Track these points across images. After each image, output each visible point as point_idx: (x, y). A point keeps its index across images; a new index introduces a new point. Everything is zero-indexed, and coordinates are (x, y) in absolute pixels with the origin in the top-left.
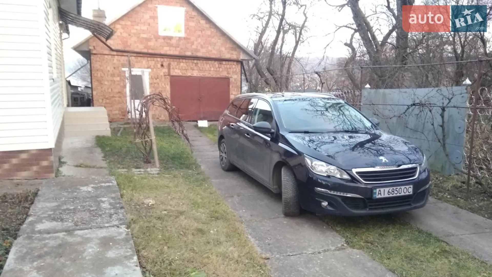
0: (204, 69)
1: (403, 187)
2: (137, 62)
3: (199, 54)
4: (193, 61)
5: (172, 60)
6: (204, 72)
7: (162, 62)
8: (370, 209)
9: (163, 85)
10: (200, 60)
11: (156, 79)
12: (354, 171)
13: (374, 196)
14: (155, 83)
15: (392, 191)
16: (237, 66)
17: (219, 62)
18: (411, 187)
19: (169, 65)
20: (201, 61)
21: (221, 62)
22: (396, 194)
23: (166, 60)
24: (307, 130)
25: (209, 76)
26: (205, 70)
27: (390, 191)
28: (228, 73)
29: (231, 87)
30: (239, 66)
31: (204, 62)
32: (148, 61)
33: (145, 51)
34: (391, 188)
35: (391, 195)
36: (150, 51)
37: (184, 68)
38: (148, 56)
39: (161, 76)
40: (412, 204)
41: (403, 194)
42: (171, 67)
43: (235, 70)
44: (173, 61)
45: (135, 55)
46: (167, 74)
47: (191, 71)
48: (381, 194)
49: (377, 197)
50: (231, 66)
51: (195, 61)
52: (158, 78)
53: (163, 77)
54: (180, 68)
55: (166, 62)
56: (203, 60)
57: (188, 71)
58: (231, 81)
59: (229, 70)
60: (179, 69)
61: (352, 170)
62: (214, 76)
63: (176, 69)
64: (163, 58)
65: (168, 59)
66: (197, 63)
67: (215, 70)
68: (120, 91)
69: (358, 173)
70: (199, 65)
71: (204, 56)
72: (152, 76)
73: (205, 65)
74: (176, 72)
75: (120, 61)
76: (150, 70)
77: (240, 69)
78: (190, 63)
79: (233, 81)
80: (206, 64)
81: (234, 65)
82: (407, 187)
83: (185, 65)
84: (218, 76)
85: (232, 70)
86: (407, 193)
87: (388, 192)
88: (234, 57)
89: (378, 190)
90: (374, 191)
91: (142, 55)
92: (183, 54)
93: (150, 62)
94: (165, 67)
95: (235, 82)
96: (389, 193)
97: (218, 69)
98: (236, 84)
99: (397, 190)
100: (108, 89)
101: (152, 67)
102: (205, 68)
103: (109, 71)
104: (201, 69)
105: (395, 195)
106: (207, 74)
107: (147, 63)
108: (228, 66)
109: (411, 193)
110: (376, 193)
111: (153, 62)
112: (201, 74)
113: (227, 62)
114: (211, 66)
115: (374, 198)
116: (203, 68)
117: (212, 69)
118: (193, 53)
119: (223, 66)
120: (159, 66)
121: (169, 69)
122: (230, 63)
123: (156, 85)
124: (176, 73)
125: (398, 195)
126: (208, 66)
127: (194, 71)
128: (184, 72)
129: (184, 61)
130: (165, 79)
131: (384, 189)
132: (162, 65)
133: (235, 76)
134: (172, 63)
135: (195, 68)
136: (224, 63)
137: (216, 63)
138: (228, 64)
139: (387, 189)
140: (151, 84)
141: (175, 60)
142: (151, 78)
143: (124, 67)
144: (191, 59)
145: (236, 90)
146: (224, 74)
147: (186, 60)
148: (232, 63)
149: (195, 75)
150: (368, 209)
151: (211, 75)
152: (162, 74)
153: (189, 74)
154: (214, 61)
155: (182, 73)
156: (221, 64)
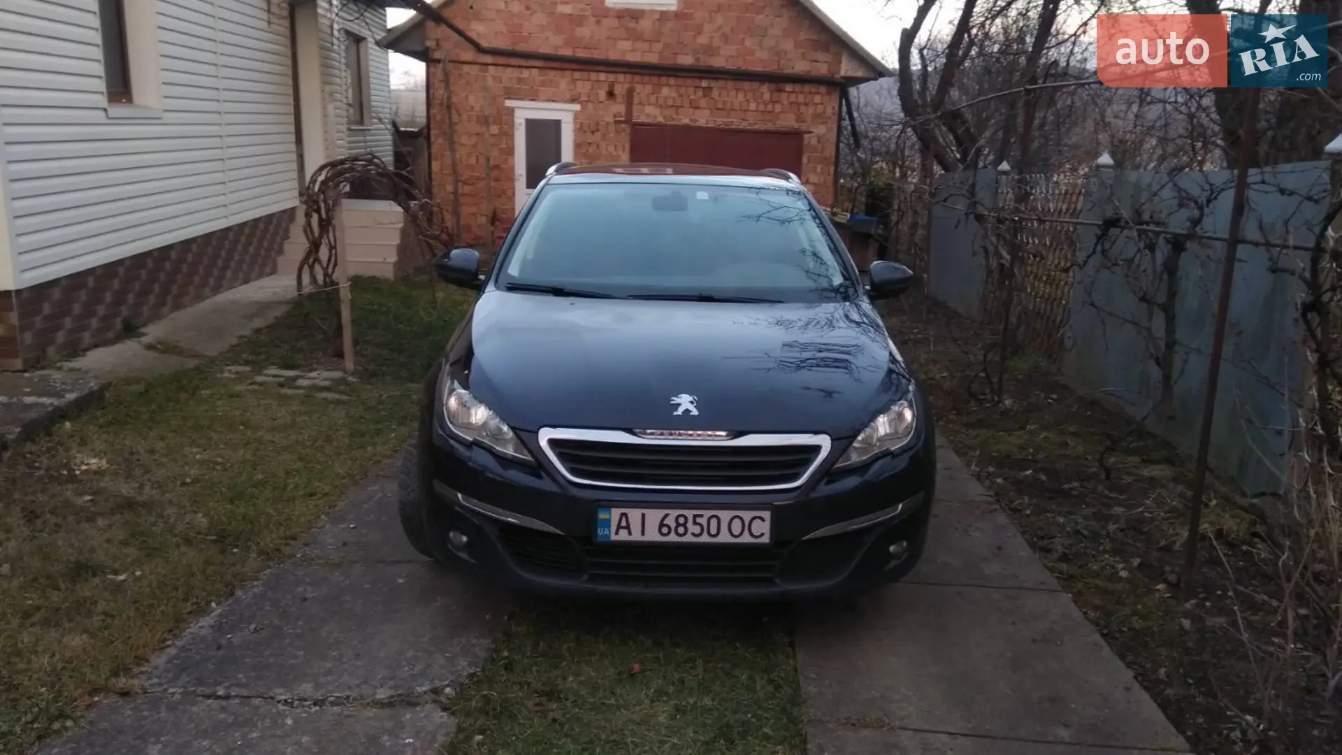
0: (728, 106)
1: (725, 515)
2: (543, 84)
3: (718, 62)
4: (697, 82)
5: (637, 78)
6: (728, 116)
7: (612, 85)
8: (593, 578)
9: (611, 149)
10: (717, 79)
11: (593, 132)
12: (545, 436)
13: (600, 532)
14: (590, 144)
15: (678, 525)
16: (826, 98)
17: (773, 86)
18: (762, 519)
19: (630, 93)
20: (721, 83)
21: (781, 85)
22: (694, 534)
23: (621, 77)
25: (741, 127)
26: (732, 109)
27: (670, 521)
28: (799, 120)
29: (805, 160)
30: (835, 98)
31: (730, 84)
32: (574, 81)
33: (567, 52)
34: (674, 513)
35: (673, 538)
36: (580, 53)
37: (670, 102)
38: (575, 66)
39: (608, 124)
40: (778, 581)
41: (725, 538)
42: (636, 101)
43: (820, 108)
44: (642, 83)
45: (540, 64)
46: (622, 119)
47: (691, 110)
48: (628, 527)
49: (614, 537)
50: (809, 98)
51: (704, 83)
52: (598, 130)
53: (612, 128)
54: (661, 101)
55: (622, 83)
56: (726, 79)
57: (681, 110)
58: (806, 142)
59: (803, 109)
60: (657, 105)
61: (537, 433)
62: (756, 127)
63: (650, 104)
64: (613, 72)
65: (629, 77)
66: (710, 88)
67: (761, 107)
68: (497, 163)
69: (553, 443)
70: (715, 93)
71: (731, 66)
72: (581, 124)
73: (733, 93)
74: (649, 113)
75: (501, 81)
76: (577, 107)
77: (837, 108)
78: (690, 90)
79: (814, 141)
80: (735, 92)
81: (818, 93)
82: (747, 515)
83: (674, 95)
84: (770, 126)
85: (811, 110)
86: (746, 539)
87: (662, 525)
88: (822, 69)
89: (616, 513)
90: (602, 515)
91: (557, 65)
92: (669, 61)
93: (579, 84)
94: (619, 99)
95: (819, 146)
96: (665, 530)
97: (770, 107)
98: (822, 152)
99: (698, 520)
100: (469, 156)
101: (584, 98)
102: (732, 103)
103: (472, 107)
104: (720, 105)
105: (689, 538)
106: (735, 122)
107: (573, 87)
108: (801, 99)
109: (766, 539)
110: (607, 523)
111: (588, 85)
112: (720, 121)
113: (798, 87)
114: (750, 95)
115: (599, 539)
116: (724, 102)
117: (753, 106)
118: (697, 60)
119: (784, 95)
120: (602, 95)
121: (629, 104)
122: (807, 88)
123: (591, 149)
124: (648, 115)
125: (705, 538)
126: (741, 97)
127: (698, 112)
128: (671, 112)
129: (672, 81)
130: (617, 132)
131: (644, 511)
132: (611, 94)
133: (820, 130)
134: (638, 88)
135: (703, 103)
136: (789, 88)
137: (765, 90)
138: (802, 92)
139: (654, 516)
140: (578, 146)
141: (646, 79)
142: (580, 130)
143: (509, 98)
144: (693, 77)
145: (819, 169)
146: (788, 121)
147: (679, 79)
148: (813, 88)
149: (702, 122)
150: (586, 577)
151: (750, 124)
152: (610, 119)
153: (686, 121)
154: (761, 81)
155: (665, 117)
156: (780, 91)
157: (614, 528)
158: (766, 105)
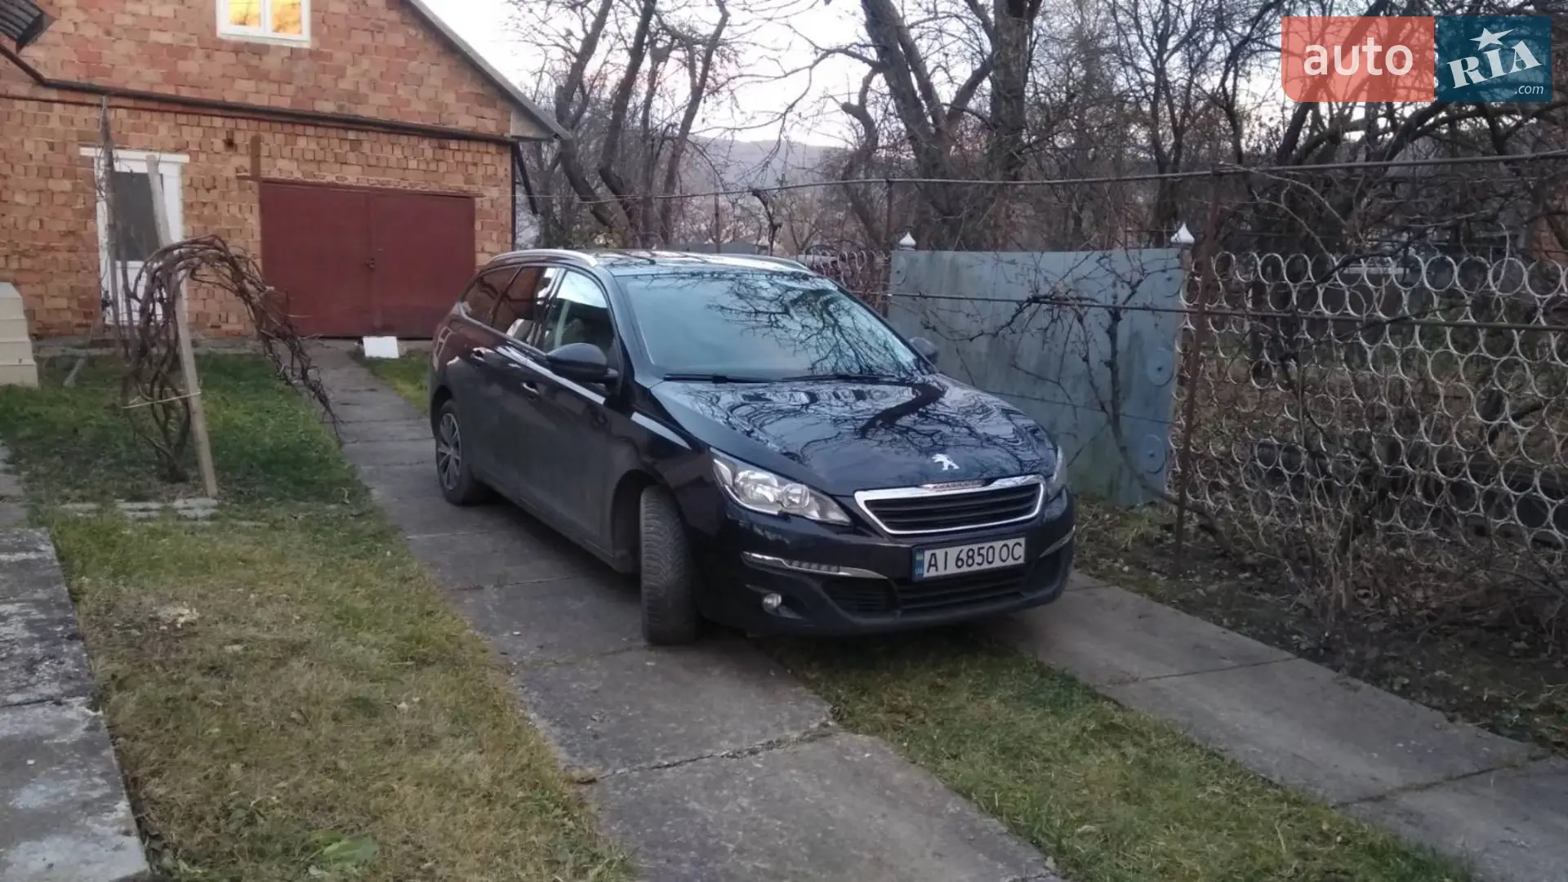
0: (383, 164)
1: (998, 545)
2: (135, 129)
3: (366, 112)
4: (342, 133)
5: (265, 125)
6: (384, 174)
7: (231, 133)
8: (906, 612)
9: (234, 210)
10: (367, 131)
11: (208, 190)
12: (861, 497)
13: (918, 571)
14: (205, 204)
15: (969, 557)
16: (497, 158)
17: (435, 143)
18: (1019, 544)
19: (256, 142)
20: (373, 136)
21: (444, 142)
22: (978, 564)
23: (243, 124)
24: (720, 374)
25: (400, 187)
26: (388, 167)
27: (963, 556)
28: (468, 181)
29: (478, 226)
30: (507, 157)
31: (384, 137)
32: (179, 125)
33: (170, 91)
34: (966, 548)
35: (965, 569)
36: (186, 93)
37: (309, 156)
38: (179, 108)
39: (227, 180)
40: (1022, 594)
41: (997, 564)
42: (264, 152)
43: (491, 170)
44: (272, 131)
45: (130, 103)
46: (248, 174)
47: (337, 167)
48: (935, 565)
49: (926, 575)
50: (478, 157)
51: (352, 135)
52: (215, 187)
53: (234, 185)
54: (298, 155)
55: (244, 133)
56: (378, 132)
57: (323, 166)
58: (478, 206)
59: (471, 169)
60: (292, 158)
61: (853, 497)
62: (418, 188)
63: (283, 158)
64: (233, 117)
65: (253, 124)
66: (359, 142)
67: (423, 166)
68: (72, 229)
70: (366, 148)
71: (383, 117)
72: (191, 180)
73: (388, 149)
74: (283, 169)
75: (72, 122)
76: (184, 158)
77: (509, 168)
78: (335, 143)
79: (487, 205)
80: (390, 147)
81: (487, 153)
82: (1011, 543)
83: (313, 146)
84: (434, 188)
85: (481, 171)
86: (1010, 562)
87: (958, 559)
88: (490, 127)
89: (928, 554)
90: (918, 558)
91: (154, 105)
92: (306, 107)
93: (185, 129)
94: (242, 150)
95: (494, 212)
96: (960, 563)
97: (433, 166)
98: (497, 218)
99: (981, 552)
100: (27, 220)
101: (193, 148)
102: (387, 159)
103: (31, 156)
104: (373, 162)
105: (975, 568)
106: (392, 181)
107: (177, 134)
108: (468, 157)
109: (1021, 561)
110: (921, 563)
111: (198, 131)
112: (374, 180)
113: (464, 145)
114: (408, 152)
115: (916, 579)
116: (378, 158)
117: (413, 164)
118: (341, 107)
119: (448, 153)
120: (219, 144)
121: (256, 157)
122: (474, 146)
123: (207, 211)
124: (280, 171)
125: (986, 566)
126: (398, 152)
127: (345, 168)
128: (313, 167)
129: (310, 130)
130: (241, 189)
131: (947, 550)
132: (230, 144)
133: (493, 193)
134: (266, 137)
135: (352, 157)
136: (453, 145)
137: (427, 146)
138: (469, 151)
139: (953, 552)
140: (188, 207)
141: (276, 127)
142: (191, 186)
143: (85, 145)
144: (337, 128)
145: (494, 236)
146: (455, 182)
147: (319, 129)
148: (482, 147)
149: (351, 180)
150: (899, 612)
151: (410, 184)
152: (231, 173)
153: (330, 178)
154: (419, 136)
155: (303, 173)
156: (442, 148)
157: (926, 565)
158: (428, 163)
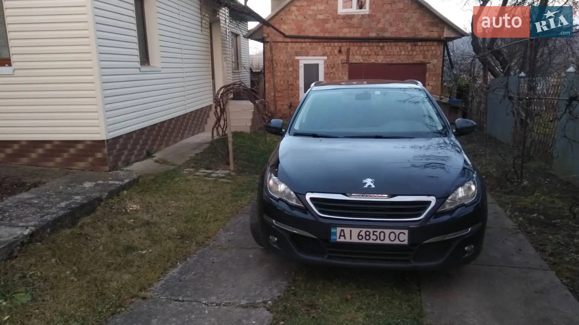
0: (392, 54)
1: (387, 232)
2: (311, 49)
3: (387, 35)
4: (378, 44)
5: (352, 44)
6: (392, 58)
7: (340, 47)
8: (329, 257)
9: (340, 74)
10: (387, 42)
11: (332, 68)
12: (308, 196)
13: (333, 237)
14: (331, 73)
15: (366, 235)
16: (437, 48)
17: (412, 44)
18: (404, 234)
19: (348, 50)
20: (389, 43)
21: (416, 43)
22: (373, 239)
23: (344, 44)
25: (398, 62)
26: (394, 55)
27: (363, 234)
28: (424, 57)
29: (427, 75)
30: (441, 47)
31: (393, 44)
32: (324, 47)
33: (321, 35)
34: (364, 230)
35: (364, 241)
36: (327, 35)
37: (366, 53)
38: (325, 41)
39: (339, 64)
40: (412, 261)
41: (387, 241)
42: (351, 53)
43: (434, 52)
44: (353, 46)
45: (310, 40)
46: (345, 62)
47: (376, 56)
48: (344, 236)
49: (338, 240)
50: (429, 47)
51: (381, 44)
52: (334, 67)
53: (341, 65)
54: (362, 53)
55: (345, 46)
56: (391, 42)
57: (370, 56)
58: (428, 67)
59: (426, 53)
60: (360, 55)
61: (305, 195)
62: (404, 62)
63: (357, 55)
64: (341, 42)
65: (348, 44)
66: (384, 46)
67: (407, 53)
68: (292, 83)
70: (386, 48)
71: (393, 36)
72: (327, 65)
73: (394, 48)
74: (357, 59)
75: (294, 48)
76: (326, 58)
77: (442, 51)
78: (375, 48)
79: (432, 67)
80: (395, 47)
81: (433, 45)
82: (397, 232)
83: (368, 50)
84: (411, 61)
85: (430, 53)
86: (397, 242)
87: (359, 235)
88: (435, 35)
89: (339, 229)
90: (333, 230)
91: (317, 40)
92: (365, 36)
93: (326, 48)
94: (344, 53)
95: (434, 69)
96: (360, 237)
97: (411, 53)
98: (435, 71)
99: (375, 233)
100: (280, 81)
101: (328, 54)
102: (394, 52)
103: (282, 60)
104: (388, 53)
105: (371, 241)
106: (395, 60)
107: (324, 49)
108: (425, 48)
109: (406, 242)
110: (335, 234)
111: (330, 48)
112: (388, 60)
113: (424, 43)
114: (402, 48)
115: (332, 241)
116: (390, 52)
117: (403, 53)
118: (378, 34)
119: (417, 47)
120: (336, 52)
121: (348, 55)
122: (428, 43)
123: (331, 75)
124: (356, 60)
125: (378, 241)
126: (398, 49)
127: (378, 57)
128: (366, 58)
129: (367, 44)
130: (343, 67)
131: (351, 229)
132: (340, 51)
133: (435, 61)
134: (352, 48)
135: (380, 53)
136: (420, 44)
137: (409, 46)
138: (426, 45)
139: (356, 231)
140: (326, 74)
141: (355, 44)
142: (327, 67)
143: (296, 56)
144: (376, 42)
145: (434, 79)
146: (419, 59)
147: (370, 43)
148: (431, 43)
149: (380, 61)
150: (326, 257)
151: (402, 61)
152: (339, 62)
153: (373, 61)
154: (406, 42)
155: (364, 60)
156: (415, 45)
157: (338, 235)
158: (409, 52)
